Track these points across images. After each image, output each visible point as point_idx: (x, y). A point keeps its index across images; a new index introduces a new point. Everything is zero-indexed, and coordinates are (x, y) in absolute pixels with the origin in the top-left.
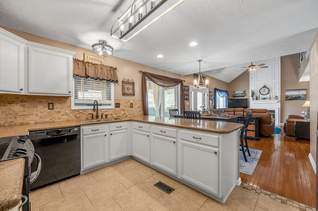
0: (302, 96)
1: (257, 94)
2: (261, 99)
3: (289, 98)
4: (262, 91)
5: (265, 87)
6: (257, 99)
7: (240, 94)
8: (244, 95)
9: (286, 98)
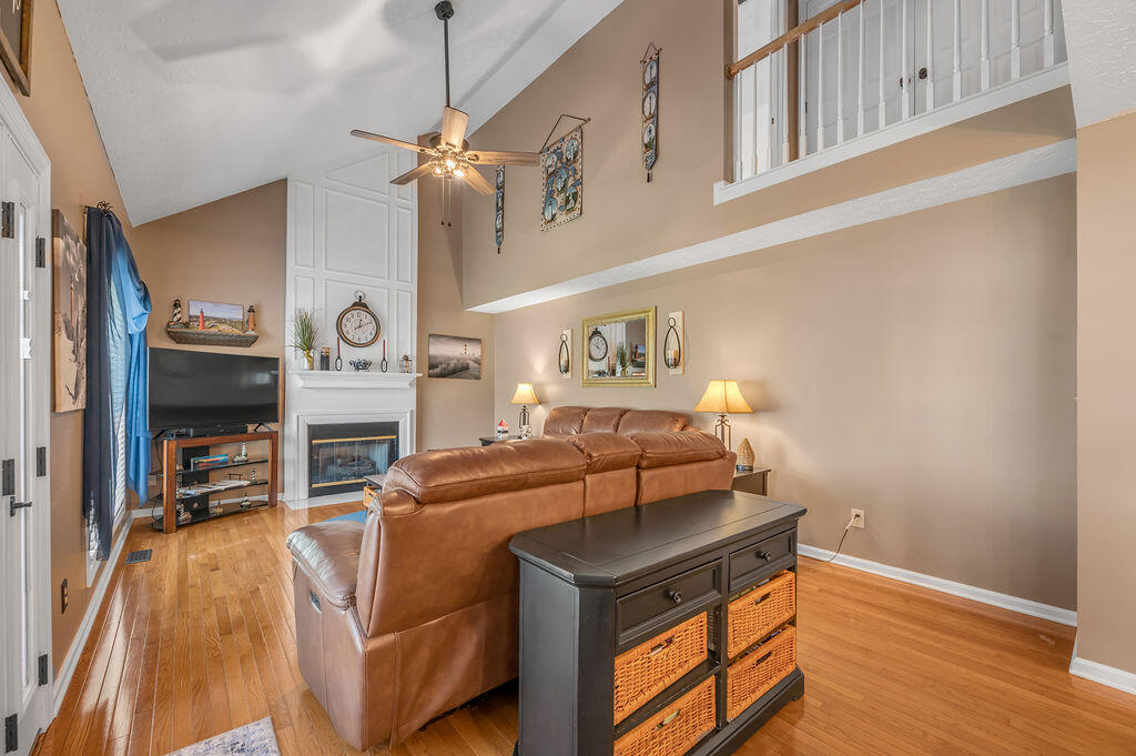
0: (472, 364)
1: (327, 338)
2: (346, 365)
3: (438, 370)
4: (348, 327)
5: (360, 305)
6: (325, 363)
7: (221, 321)
8: (251, 333)
9: (432, 367)
